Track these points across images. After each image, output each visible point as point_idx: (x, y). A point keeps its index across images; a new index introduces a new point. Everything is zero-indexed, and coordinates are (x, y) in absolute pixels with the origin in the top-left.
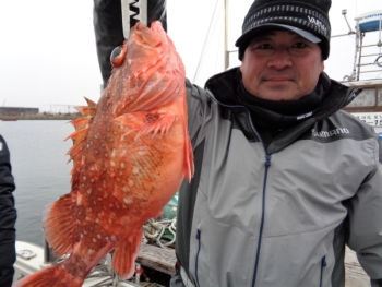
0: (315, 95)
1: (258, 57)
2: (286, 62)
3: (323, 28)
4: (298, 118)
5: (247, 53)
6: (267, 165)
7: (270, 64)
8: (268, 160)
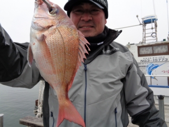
0: (103, 34)
1: (77, 15)
2: (89, 18)
3: (104, 3)
4: (98, 44)
5: (71, 14)
6: (86, 70)
7: (82, 19)
8: (86, 67)
